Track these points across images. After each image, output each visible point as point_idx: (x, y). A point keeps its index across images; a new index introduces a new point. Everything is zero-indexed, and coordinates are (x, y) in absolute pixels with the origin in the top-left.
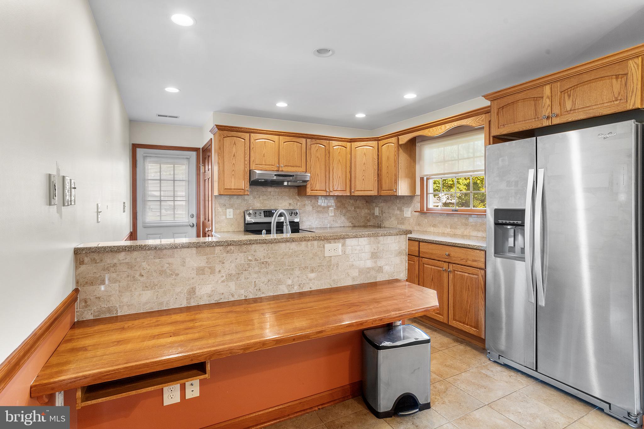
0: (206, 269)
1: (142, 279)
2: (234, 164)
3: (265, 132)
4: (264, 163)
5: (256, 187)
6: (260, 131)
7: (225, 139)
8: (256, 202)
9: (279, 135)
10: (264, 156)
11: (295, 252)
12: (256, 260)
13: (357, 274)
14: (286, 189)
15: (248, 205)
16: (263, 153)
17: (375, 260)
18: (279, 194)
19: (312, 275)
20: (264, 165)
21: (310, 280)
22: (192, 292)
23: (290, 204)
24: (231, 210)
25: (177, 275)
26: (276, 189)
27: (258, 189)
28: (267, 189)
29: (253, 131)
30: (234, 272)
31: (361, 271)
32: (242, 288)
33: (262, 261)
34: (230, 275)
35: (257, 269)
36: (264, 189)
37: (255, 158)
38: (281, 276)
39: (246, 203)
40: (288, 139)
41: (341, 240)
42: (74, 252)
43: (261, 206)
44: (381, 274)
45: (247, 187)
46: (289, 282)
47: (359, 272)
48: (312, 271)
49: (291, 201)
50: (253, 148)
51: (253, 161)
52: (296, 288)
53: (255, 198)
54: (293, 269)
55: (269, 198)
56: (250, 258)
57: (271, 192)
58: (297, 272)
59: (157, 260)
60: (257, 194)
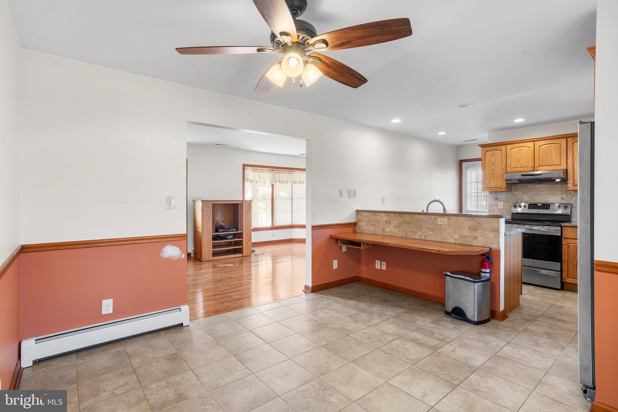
0: (388, 222)
1: (371, 222)
2: (493, 169)
3: (520, 141)
4: (519, 166)
5: (524, 185)
6: (515, 142)
7: (486, 153)
8: (524, 197)
9: (534, 141)
10: (519, 160)
11: (423, 220)
12: (406, 221)
13: (458, 238)
14: (557, 185)
15: (517, 199)
16: (518, 158)
17: (471, 231)
18: (549, 190)
19: (431, 233)
20: (519, 167)
21: (430, 235)
22: (384, 230)
23: (562, 199)
24: (502, 203)
25: (380, 222)
26: (546, 186)
27: (526, 186)
28: (535, 185)
29: (508, 143)
30: (397, 225)
31: (461, 237)
32: (401, 232)
33: (408, 221)
34: (396, 226)
35: (406, 225)
36: (532, 186)
37: (510, 163)
38: (416, 230)
39: (515, 197)
40: (544, 143)
41: (448, 217)
42: (356, 211)
43: (530, 200)
44: (477, 241)
45: (503, 186)
46: (420, 234)
47: (459, 236)
48: (431, 231)
49: (564, 196)
50: (508, 156)
51: (509, 166)
52: (423, 237)
53: (523, 193)
54: (421, 228)
55: (538, 193)
56: (403, 220)
57: (540, 188)
58: (423, 229)
59: (375, 216)
60: (526, 190)
